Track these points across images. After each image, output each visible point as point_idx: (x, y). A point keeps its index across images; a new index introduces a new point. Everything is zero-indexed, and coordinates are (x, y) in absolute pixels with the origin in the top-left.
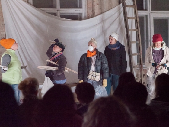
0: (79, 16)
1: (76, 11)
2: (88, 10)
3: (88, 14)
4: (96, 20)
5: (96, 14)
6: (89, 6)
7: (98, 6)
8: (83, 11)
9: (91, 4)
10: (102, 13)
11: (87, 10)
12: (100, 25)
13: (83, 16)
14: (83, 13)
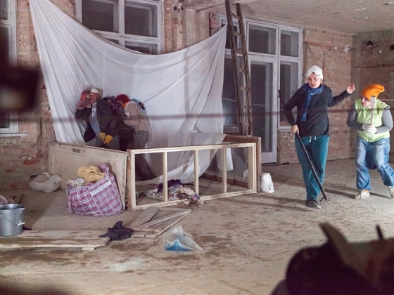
0: (150, 49)
1: (148, 40)
2: (166, 41)
3: (166, 47)
4: (178, 56)
5: (178, 47)
6: (168, 35)
7: (181, 35)
8: (159, 41)
9: (171, 32)
10: (186, 47)
11: (164, 40)
12: (184, 63)
13: (159, 49)
14: (159, 44)
